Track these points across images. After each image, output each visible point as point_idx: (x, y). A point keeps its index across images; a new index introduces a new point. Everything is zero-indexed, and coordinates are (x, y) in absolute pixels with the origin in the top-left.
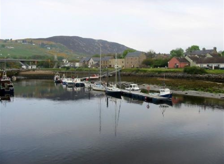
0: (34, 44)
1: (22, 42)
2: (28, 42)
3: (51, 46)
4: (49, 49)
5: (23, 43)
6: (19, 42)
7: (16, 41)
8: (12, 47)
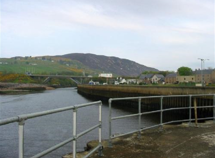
0: (52, 61)
1: (41, 59)
2: (47, 59)
3: (69, 63)
4: (67, 66)
5: (43, 60)
6: (39, 59)
7: (36, 58)
8: (35, 64)
